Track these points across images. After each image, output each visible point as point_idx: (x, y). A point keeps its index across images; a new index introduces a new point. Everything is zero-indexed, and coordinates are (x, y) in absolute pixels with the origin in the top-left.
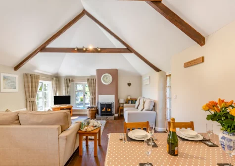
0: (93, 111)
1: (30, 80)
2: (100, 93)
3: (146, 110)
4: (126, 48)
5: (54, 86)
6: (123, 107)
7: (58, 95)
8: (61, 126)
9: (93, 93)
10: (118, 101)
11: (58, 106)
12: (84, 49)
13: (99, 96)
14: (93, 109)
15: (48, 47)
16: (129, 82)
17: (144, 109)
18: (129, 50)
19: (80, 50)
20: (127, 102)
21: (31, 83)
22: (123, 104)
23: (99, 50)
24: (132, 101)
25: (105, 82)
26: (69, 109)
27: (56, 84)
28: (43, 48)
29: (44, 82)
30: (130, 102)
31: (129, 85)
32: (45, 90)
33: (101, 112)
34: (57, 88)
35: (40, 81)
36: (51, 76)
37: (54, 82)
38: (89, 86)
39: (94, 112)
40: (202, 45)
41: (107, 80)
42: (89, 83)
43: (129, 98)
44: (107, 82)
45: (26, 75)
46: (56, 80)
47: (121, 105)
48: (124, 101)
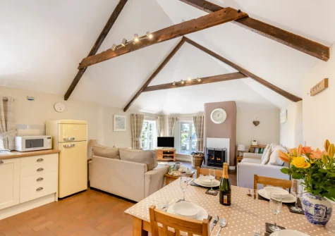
0: (198, 157)
1: (135, 120)
2: (209, 136)
3: (272, 164)
4: (237, 71)
5: (159, 125)
6: (242, 156)
7: (162, 136)
8: (148, 166)
9: (200, 135)
10: (236, 147)
11: (161, 148)
12: (183, 83)
13: (208, 139)
14: (198, 155)
15: (149, 86)
16: (255, 120)
17: (269, 163)
18: (242, 73)
19: (178, 85)
20: (252, 150)
21: (136, 123)
22: (243, 152)
23: (199, 80)
24: (260, 149)
25: (216, 120)
26: (172, 153)
27: (160, 124)
28: (145, 88)
29: (150, 122)
30: (257, 150)
31: (256, 123)
32: (150, 130)
33: (208, 160)
34: (161, 128)
35: (144, 121)
36: (156, 114)
37: (158, 121)
38: (196, 126)
39: (200, 159)
40: (326, 60)
41: (219, 117)
42: (195, 122)
43: (255, 144)
44: (218, 121)
45: (133, 115)
46: (160, 120)
47: (241, 154)
48: (246, 148)
